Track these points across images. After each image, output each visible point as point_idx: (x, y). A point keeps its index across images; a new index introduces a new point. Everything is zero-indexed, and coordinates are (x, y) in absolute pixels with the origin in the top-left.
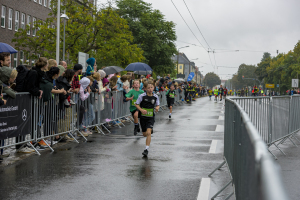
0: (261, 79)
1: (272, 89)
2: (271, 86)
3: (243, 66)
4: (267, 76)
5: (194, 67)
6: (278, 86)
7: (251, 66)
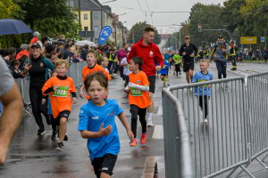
0: (231, 28)
1: (253, 46)
2: (251, 40)
3: (197, 7)
4: (242, 23)
5: (111, 15)
6: (263, 39)
7: (212, 7)
